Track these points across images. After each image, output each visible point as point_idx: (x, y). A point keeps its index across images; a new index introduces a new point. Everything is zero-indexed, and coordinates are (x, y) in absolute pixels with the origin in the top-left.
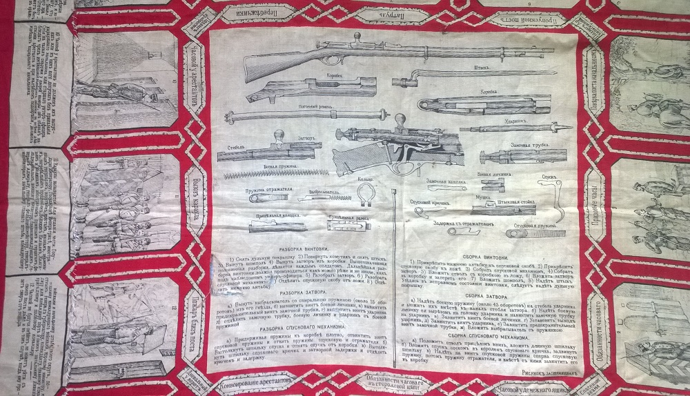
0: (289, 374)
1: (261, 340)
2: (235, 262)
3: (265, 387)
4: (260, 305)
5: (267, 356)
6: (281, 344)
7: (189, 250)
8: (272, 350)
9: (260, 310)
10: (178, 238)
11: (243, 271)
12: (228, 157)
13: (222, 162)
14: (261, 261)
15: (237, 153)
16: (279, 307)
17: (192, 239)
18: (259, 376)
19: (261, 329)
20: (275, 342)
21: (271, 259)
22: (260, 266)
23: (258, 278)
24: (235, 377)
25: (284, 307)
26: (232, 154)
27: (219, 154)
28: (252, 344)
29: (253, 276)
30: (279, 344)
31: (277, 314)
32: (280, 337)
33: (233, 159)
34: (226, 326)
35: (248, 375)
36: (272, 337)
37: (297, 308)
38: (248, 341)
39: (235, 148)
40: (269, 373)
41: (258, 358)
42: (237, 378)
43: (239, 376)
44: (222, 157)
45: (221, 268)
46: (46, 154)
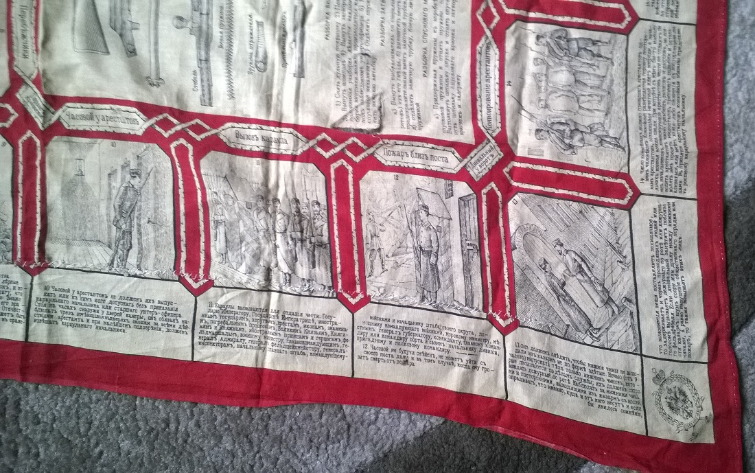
0: (480, 44)
1: (438, 76)
2: (340, 99)
3: (493, 77)
4: (396, 74)
5: (457, 72)
6: (444, 51)
7: (327, 155)
8: (450, 63)
9: (401, 74)
10: (311, 167)
11: (353, 90)
12: (206, 92)
13: (214, 101)
14: (341, 66)
15: (202, 81)
16: (399, 50)
17: (311, 150)
18: (480, 83)
19: (424, 76)
20: (441, 59)
21: (338, 53)
22: (347, 68)
23: (362, 72)
24: (479, 113)
25: (399, 44)
26: (203, 86)
27: (203, 103)
28: (441, 88)
29: (359, 79)
30: (444, 55)
31: (408, 54)
32: (435, 52)
33: (210, 86)
34: (419, 118)
35: (478, 96)
36: (434, 63)
37: (402, 26)
38: (438, 93)
39: (195, 81)
40: (478, 71)
41: (459, 83)
42: (481, 111)
43: (479, 108)
44: (207, 101)
45: (349, 118)
46: (204, 316)
